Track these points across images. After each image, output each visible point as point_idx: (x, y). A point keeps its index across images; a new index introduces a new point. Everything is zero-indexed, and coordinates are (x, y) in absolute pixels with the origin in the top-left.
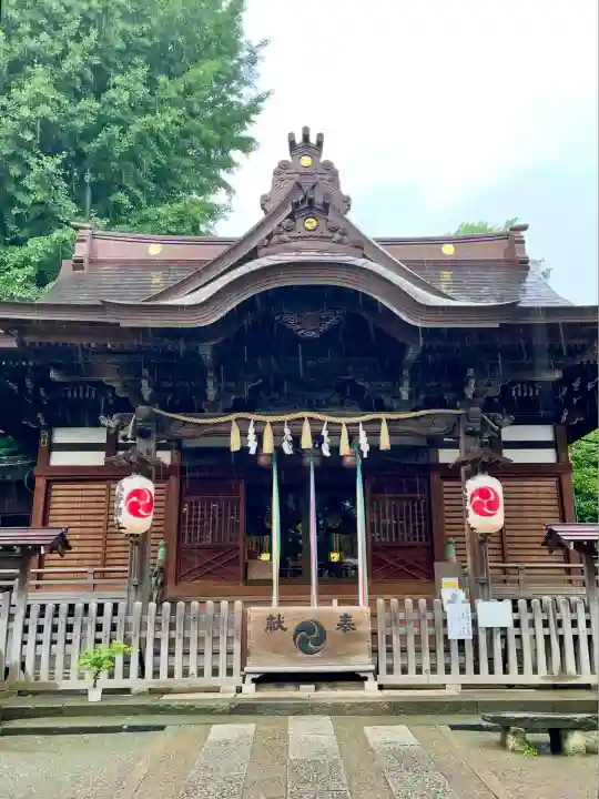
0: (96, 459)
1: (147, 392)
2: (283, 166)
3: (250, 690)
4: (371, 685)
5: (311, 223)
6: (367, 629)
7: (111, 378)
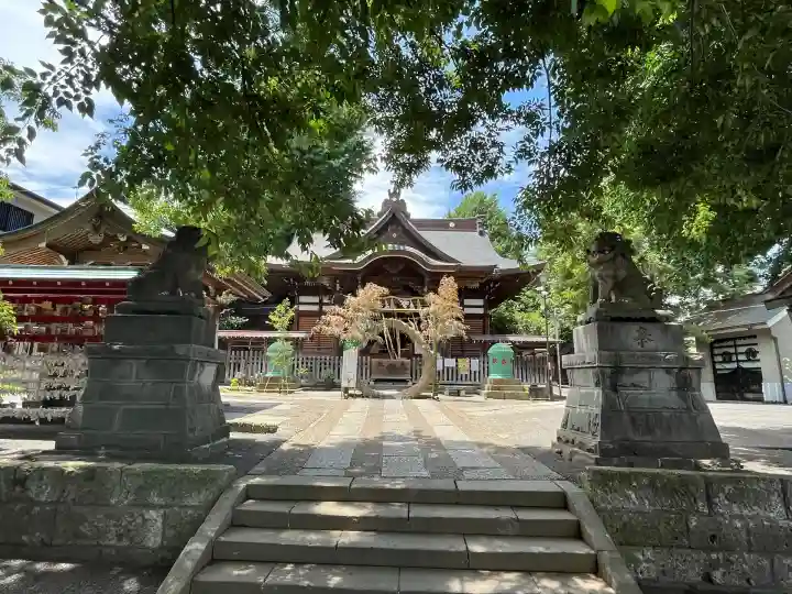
0: (316, 308)
1: (338, 288)
2: (386, 200)
3: (372, 383)
4: (410, 384)
5: (395, 235)
6: (409, 367)
7: (326, 282)
